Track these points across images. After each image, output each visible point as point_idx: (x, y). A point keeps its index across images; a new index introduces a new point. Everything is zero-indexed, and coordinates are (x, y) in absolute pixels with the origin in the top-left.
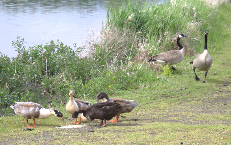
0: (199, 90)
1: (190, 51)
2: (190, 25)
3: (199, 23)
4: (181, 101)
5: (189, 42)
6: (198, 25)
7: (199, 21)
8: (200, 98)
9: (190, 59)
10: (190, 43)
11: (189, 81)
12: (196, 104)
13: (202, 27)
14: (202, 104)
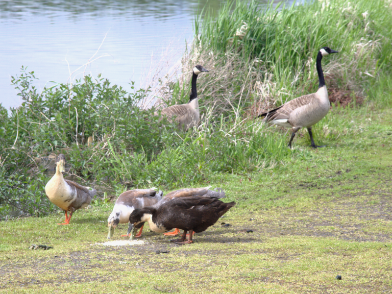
0: (374, 173)
1: (357, 98)
2: (358, 46)
3: (375, 43)
4: (337, 195)
5: (354, 79)
6: (373, 46)
7: (376, 39)
8: (376, 190)
9: (356, 113)
10: (357, 81)
11: (354, 157)
12: (367, 201)
13: (380, 51)
14: (379, 201)
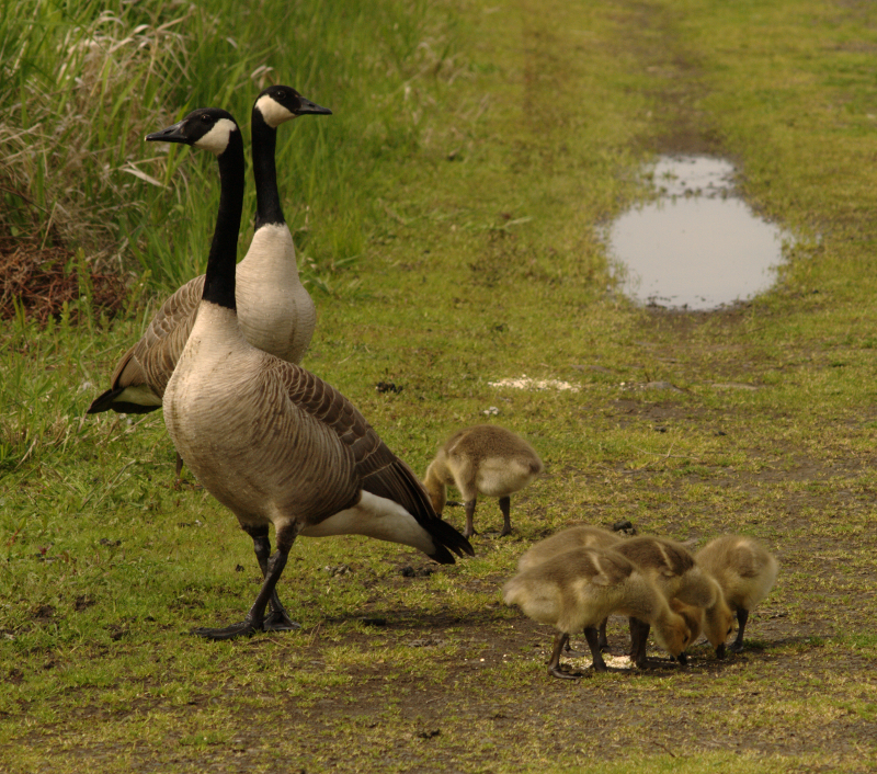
0: (197, 611)
1: (98, 281)
2: (88, 50)
3: (162, 38)
4: (44, 711)
5: (75, 196)
6: (153, 50)
7: (161, 20)
8: (212, 685)
9: (98, 345)
10: (93, 204)
11: (103, 541)
12: (177, 734)
13: (185, 72)
14: (228, 732)
